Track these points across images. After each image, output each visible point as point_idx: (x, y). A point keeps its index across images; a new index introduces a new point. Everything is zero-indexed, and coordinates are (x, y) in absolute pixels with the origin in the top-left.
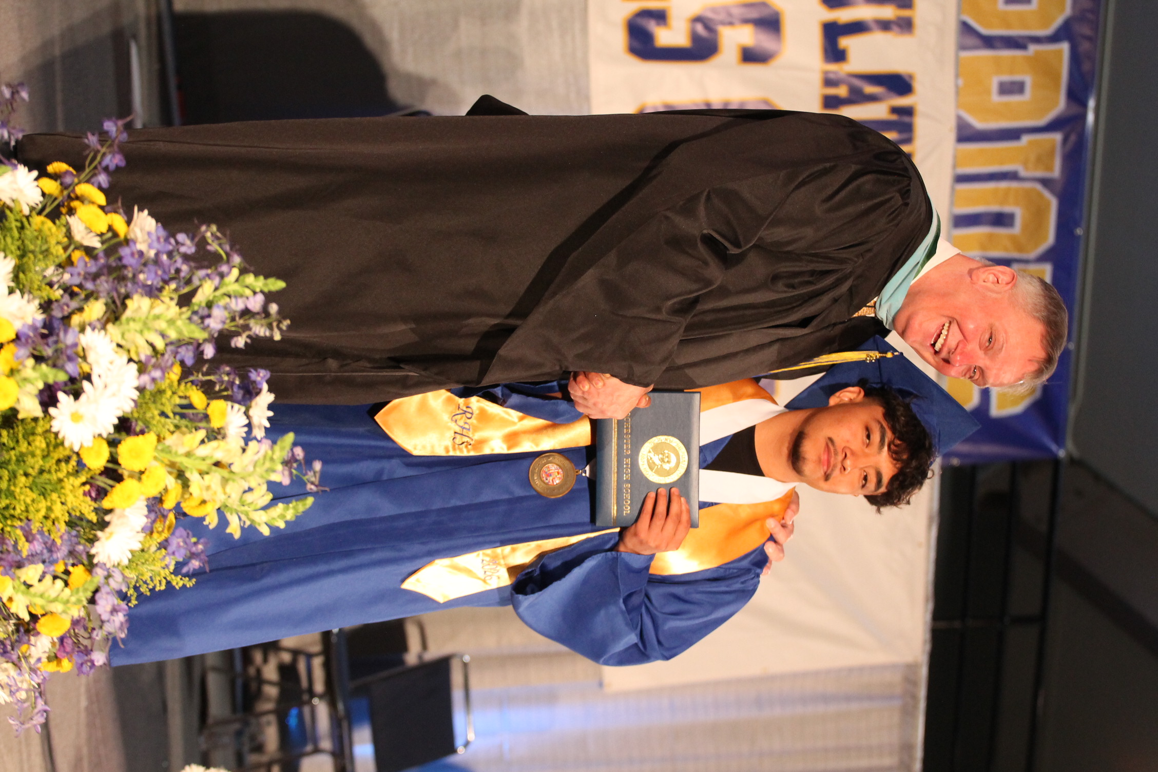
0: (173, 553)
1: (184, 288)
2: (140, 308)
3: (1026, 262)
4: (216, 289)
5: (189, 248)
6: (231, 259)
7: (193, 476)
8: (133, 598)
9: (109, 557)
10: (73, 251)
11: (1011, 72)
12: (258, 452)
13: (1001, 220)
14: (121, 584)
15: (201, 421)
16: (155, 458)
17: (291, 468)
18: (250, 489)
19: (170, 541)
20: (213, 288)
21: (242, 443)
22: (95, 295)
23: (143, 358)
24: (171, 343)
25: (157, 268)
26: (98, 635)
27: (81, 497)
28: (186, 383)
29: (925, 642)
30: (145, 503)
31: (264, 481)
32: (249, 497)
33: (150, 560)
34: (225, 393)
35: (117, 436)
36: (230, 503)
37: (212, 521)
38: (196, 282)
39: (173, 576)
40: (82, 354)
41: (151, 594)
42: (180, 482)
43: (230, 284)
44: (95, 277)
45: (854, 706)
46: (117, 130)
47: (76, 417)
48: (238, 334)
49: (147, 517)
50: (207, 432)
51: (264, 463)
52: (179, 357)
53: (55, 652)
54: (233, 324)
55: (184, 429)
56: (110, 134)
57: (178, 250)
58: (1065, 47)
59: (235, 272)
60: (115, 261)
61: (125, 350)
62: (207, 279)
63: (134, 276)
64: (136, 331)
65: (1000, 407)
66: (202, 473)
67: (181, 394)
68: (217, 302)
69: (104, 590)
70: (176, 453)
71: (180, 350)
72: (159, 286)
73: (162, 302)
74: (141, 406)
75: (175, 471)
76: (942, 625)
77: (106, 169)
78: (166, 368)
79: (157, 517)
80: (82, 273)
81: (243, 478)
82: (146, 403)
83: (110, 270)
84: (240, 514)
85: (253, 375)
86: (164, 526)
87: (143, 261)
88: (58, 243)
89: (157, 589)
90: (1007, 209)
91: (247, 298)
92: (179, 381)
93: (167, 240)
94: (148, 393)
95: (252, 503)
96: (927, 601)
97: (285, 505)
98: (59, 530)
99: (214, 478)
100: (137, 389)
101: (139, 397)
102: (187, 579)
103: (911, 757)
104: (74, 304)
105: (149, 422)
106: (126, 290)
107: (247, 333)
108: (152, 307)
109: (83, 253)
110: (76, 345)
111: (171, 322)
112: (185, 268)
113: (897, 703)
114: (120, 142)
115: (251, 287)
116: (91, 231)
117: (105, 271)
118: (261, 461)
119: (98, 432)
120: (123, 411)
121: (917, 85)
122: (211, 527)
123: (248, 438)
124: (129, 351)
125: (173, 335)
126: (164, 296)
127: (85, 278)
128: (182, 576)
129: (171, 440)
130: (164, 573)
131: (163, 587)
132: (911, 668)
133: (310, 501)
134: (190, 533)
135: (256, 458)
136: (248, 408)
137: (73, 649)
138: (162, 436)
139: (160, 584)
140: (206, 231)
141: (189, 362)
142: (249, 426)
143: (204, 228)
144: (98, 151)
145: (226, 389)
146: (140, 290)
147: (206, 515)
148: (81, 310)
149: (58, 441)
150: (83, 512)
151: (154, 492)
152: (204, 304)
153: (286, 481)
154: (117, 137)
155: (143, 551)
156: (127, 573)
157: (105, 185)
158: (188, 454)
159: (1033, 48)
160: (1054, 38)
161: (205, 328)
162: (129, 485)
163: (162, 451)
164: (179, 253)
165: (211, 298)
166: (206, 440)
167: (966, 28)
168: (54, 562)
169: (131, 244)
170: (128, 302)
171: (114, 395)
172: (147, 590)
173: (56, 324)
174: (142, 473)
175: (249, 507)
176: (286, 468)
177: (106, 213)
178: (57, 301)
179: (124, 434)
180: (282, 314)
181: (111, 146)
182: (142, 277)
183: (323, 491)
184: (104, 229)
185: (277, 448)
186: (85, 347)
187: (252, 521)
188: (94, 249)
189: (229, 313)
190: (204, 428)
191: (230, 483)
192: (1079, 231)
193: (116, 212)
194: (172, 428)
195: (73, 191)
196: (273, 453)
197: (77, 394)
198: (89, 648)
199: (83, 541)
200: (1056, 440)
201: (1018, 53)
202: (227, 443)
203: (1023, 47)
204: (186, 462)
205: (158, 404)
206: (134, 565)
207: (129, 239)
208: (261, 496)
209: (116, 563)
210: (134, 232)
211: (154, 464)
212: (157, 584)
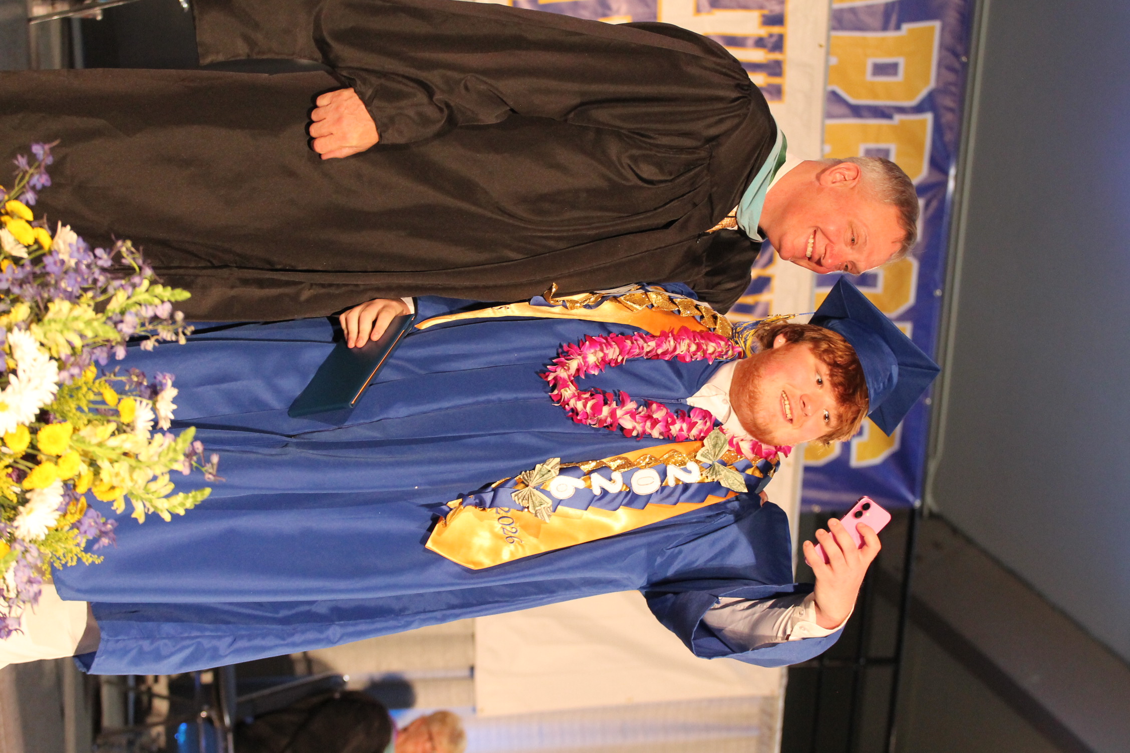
0: (85, 533)
1: (99, 296)
2: (60, 310)
4: (129, 298)
5: (106, 261)
6: (143, 271)
7: (104, 464)
8: (47, 572)
9: (27, 533)
10: (3, 260)
11: (877, 140)
12: (163, 444)
14: (37, 559)
15: (113, 415)
16: (71, 447)
17: (191, 459)
18: (155, 478)
19: (82, 521)
20: (126, 296)
21: (149, 435)
22: (21, 299)
23: (63, 357)
24: (88, 345)
25: (77, 275)
27: (5, 478)
28: (100, 382)
30: (61, 486)
31: (166, 470)
32: (153, 486)
33: (64, 539)
34: (134, 393)
35: (37, 425)
36: (135, 490)
37: (120, 507)
38: (111, 291)
39: (83, 553)
40: (8, 351)
42: (92, 469)
43: (141, 293)
44: (21, 283)
45: (714, 736)
46: (45, 153)
48: (146, 338)
49: (63, 497)
50: (118, 425)
51: (168, 454)
52: (94, 357)
54: (143, 329)
55: (96, 422)
56: (38, 156)
57: (96, 263)
58: (928, 117)
59: (146, 283)
60: (40, 269)
61: (47, 348)
62: (121, 288)
63: (56, 282)
64: (57, 331)
65: (860, 458)
66: (112, 462)
67: (95, 390)
68: (129, 309)
69: (23, 563)
70: (89, 443)
71: (95, 351)
72: (78, 295)
73: (80, 307)
74: (60, 400)
75: (88, 460)
77: (33, 188)
78: (84, 366)
79: (71, 499)
80: (10, 279)
81: (148, 467)
82: (64, 397)
83: (35, 276)
84: (144, 501)
86: (76, 508)
87: (65, 268)
89: (69, 564)
91: (156, 306)
92: (95, 380)
93: (85, 251)
94: (66, 388)
95: (156, 491)
97: (186, 494)
99: (123, 466)
100: (56, 384)
101: (58, 391)
102: (96, 556)
105: (66, 415)
106: (49, 296)
107: (155, 337)
109: (12, 263)
111: (88, 324)
112: (102, 279)
113: (754, 734)
114: (46, 164)
115: (160, 297)
116: (20, 243)
117: (31, 277)
118: (166, 452)
119: (21, 420)
120: (44, 404)
122: (119, 512)
123: (155, 428)
124: (50, 349)
125: (90, 335)
126: (83, 303)
127: (13, 284)
128: (92, 554)
129: (85, 431)
130: (75, 550)
131: (74, 563)
132: (768, 700)
133: (208, 491)
134: (100, 514)
135: (160, 450)
136: (154, 404)
138: (77, 428)
139: (72, 560)
140: (122, 246)
141: (103, 361)
142: (156, 422)
143: (119, 243)
144: (25, 173)
145: (135, 390)
146: (61, 295)
147: (114, 501)
148: (7, 312)
150: (5, 492)
151: (68, 475)
152: (118, 311)
153: (186, 471)
154: (44, 160)
155: (57, 530)
156: (42, 549)
157: (32, 202)
158: (100, 445)
159: (898, 118)
160: (919, 109)
161: (119, 332)
162: (47, 467)
163: (77, 441)
164: (97, 266)
165: (124, 305)
166: (116, 432)
167: (834, 97)
169: (54, 254)
170: (50, 305)
171: (36, 388)
172: (60, 565)
175: (153, 495)
176: (187, 460)
177: (33, 227)
179: (43, 424)
180: (187, 321)
181: (39, 167)
182: (63, 285)
183: (219, 480)
184: (31, 242)
185: (180, 440)
186: (12, 344)
187: (156, 507)
188: (21, 259)
189: (140, 319)
190: (115, 421)
191: (137, 470)
192: (938, 293)
193: (41, 227)
194: (86, 422)
195: (4, 207)
196: (176, 445)
198: (8, 615)
199: (3, 521)
200: (913, 491)
201: (884, 122)
202: (135, 435)
203: (889, 116)
204: (98, 451)
205: (75, 399)
206: (49, 542)
207: (52, 249)
208: (164, 485)
209: (34, 538)
210: (57, 243)
211: (69, 451)
212: (69, 560)
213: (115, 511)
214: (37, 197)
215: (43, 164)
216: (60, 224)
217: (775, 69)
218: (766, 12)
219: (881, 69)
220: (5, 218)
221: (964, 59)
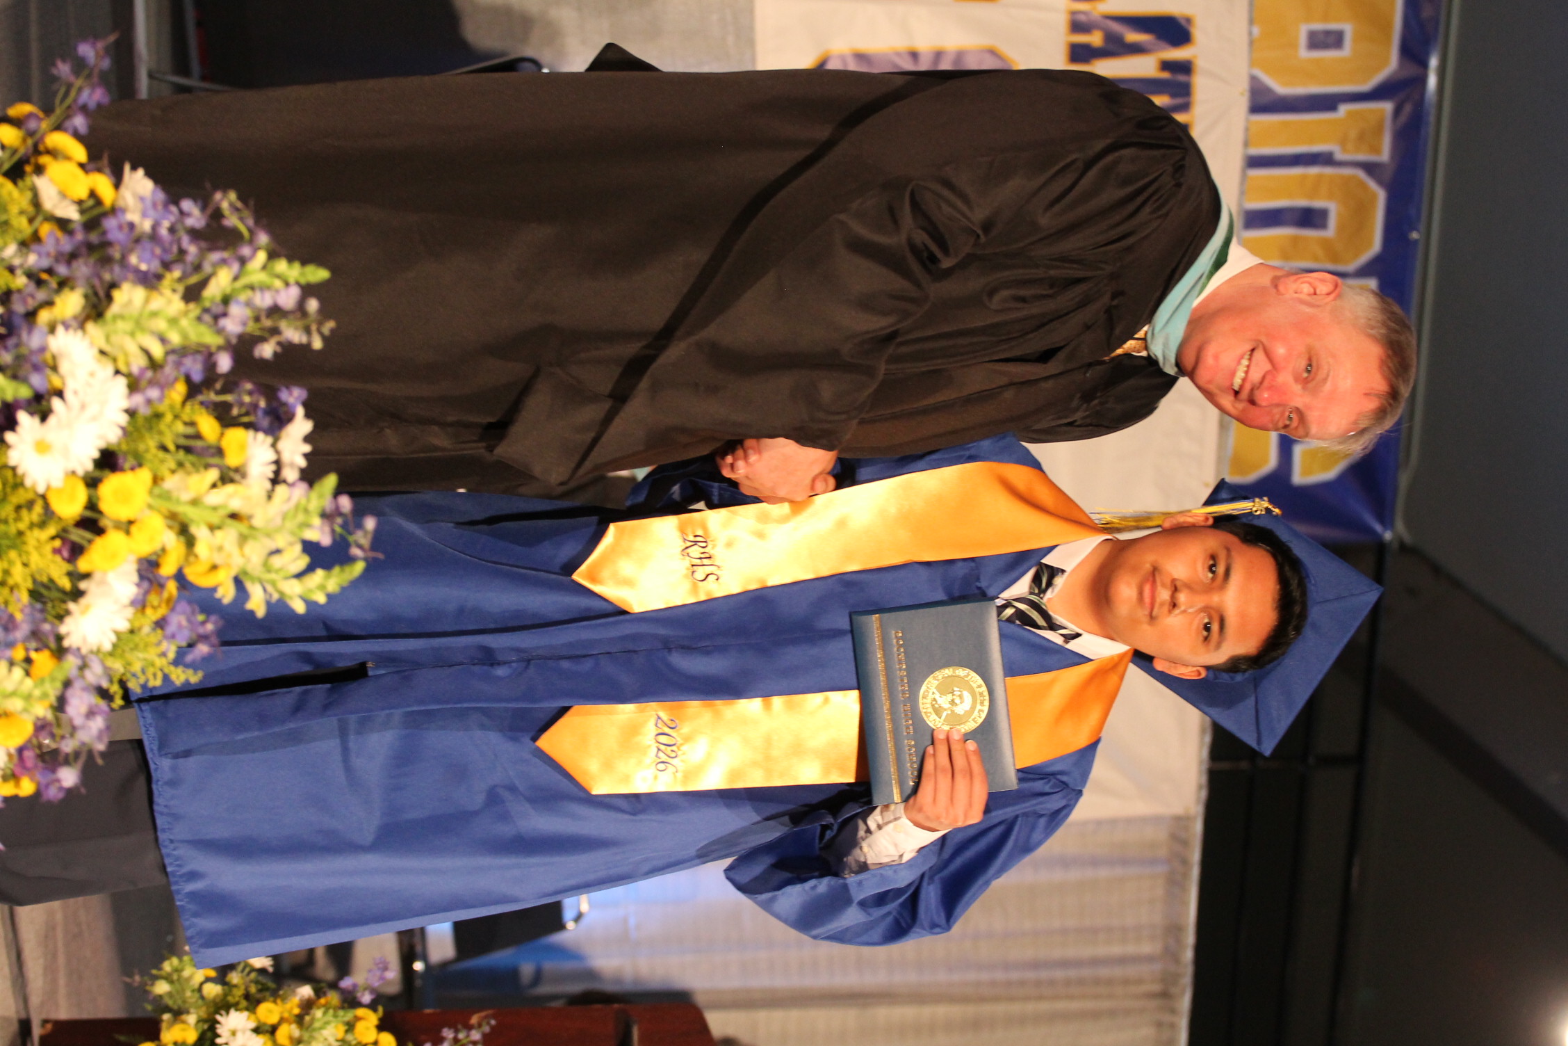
0: (173, 636)
1: (191, 275)
2: (130, 302)
4: (236, 278)
5: (198, 219)
6: (255, 237)
7: (200, 531)
8: (118, 697)
9: (84, 640)
10: (41, 223)
12: (289, 499)
13: (1309, 218)
14: (101, 677)
15: (213, 455)
16: (150, 507)
17: (333, 523)
18: (278, 551)
19: (168, 619)
20: (230, 277)
21: (268, 485)
22: (70, 283)
23: (135, 370)
24: (174, 351)
25: (154, 245)
26: (68, 746)
27: (50, 556)
28: (193, 405)
29: (1200, 787)
30: (135, 566)
31: (295, 540)
32: (276, 561)
33: (142, 645)
34: (246, 420)
35: (98, 474)
36: (249, 569)
37: (227, 593)
38: (207, 268)
39: (172, 668)
40: (50, 361)
42: (182, 539)
43: (253, 272)
44: (72, 257)
45: (1103, 873)
46: (98, 54)
47: (42, 447)
48: (262, 339)
49: (138, 585)
50: (221, 471)
51: (295, 516)
52: (183, 370)
53: (11, 766)
54: (258, 325)
55: (189, 467)
57: (183, 223)
59: (262, 256)
60: (97, 236)
61: (110, 358)
62: (223, 264)
63: (123, 257)
64: (125, 333)
65: (1306, 472)
66: (213, 528)
67: (186, 418)
68: (236, 296)
69: (78, 685)
70: (178, 502)
71: (184, 360)
72: (157, 273)
73: (161, 294)
74: (132, 435)
75: (177, 526)
76: (1224, 766)
77: (84, 109)
78: (166, 384)
79: (151, 586)
80: (53, 252)
81: (269, 535)
82: (139, 432)
83: (91, 248)
84: (265, 584)
85: (284, 395)
86: (161, 597)
87: (134, 236)
88: (22, 212)
90: (1318, 204)
91: (277, 291)
92: (184, 403)
93: (165, 206)
94: (141, 417)
95: (281, 569)
96: (1203, 732)
97: (327, 572)
98: (19, 600)
99: (228, 536)
100: (127, 412)
101: (129, 423)
102: (190, 672)
103: (1179, 941)
104: (41, 295)
105: (142, 457)
106: (111, 277)
107: (276, 338)
108: (147, 301)
109: (55, 227)
110: (43, 349)
111: (173, 321)
112: (192, 250)
113: (1161, 869)
115: (282, 277)
116: (67, 197)
117: (84, 250)
118: (293, 512)
119: (71, 467)
120: (107, 442)
121: (1197, 33)
122: (225, 602)
123: (276, 480)
124: (115, 360)
125: (175, 338)
126: (164, 287)
127: (57, 260)
128: (185, 667)
129: (172, 482)
130: (160, 662)
131: (158, 682)
132: (1181, 821)
133: (357, 568)
134: (196, 609)
135: (285, 507)
136: (277, 439)
137: (36, 766)
138: (159, 474)
139: (155, 675)
140: (222, 200)
141: (197, 377)
142: (278, 463)
143: (218, 196)
144: (71, 85)
145: (247, 414)
146: (131, 276)
147: (219, 585)
148: (49, 303)
149: (18, 480)
150: (52, 576)
151: (146, 549)
152: (218, 298)
153: (326, 541)
155: (132, 632)
156: (110, 662)
158: (195, 502)
161: (220, 331)
162: (114, 538)
163: (160, 496)
164: (183, 227)
165: (228, 291)
168: (11, 645)
169: (119, 214)
170: (117, 294)
171: (94, 419)
172: (137, 686)
173: (18, 321)
175: (277, 574)
176: (327, 523)
177: (87, 173)
178: (19, 291)
179: (107, 472)
180: (324, 313)
182: (133, 259)
183: (375, 557)
184: (83, 193)
185: (313, 495)
186: (55, 352)
187: (281, 593)
188: (71, 221)
189: (252, 311)
190: (216, 465)
191: (250, 541)
192: (1415, 235)
193: (99, 170)
194: (173, 465)
195: (42, 141)
196: (308, 500)
197: (44, 416)
199: (50, 618)
200: (1381, 518)
202: (247, 486)
204: (191, 512)
205: (154, 432)
206: (119, 651)
207: (116, 207)
208: (296, 560)
209: (95, 649)
210: (124, 198)
211: (148, 512)
212: (151, 677)
213: (219, 600)
216: (127, 167)
220: (44, 160)
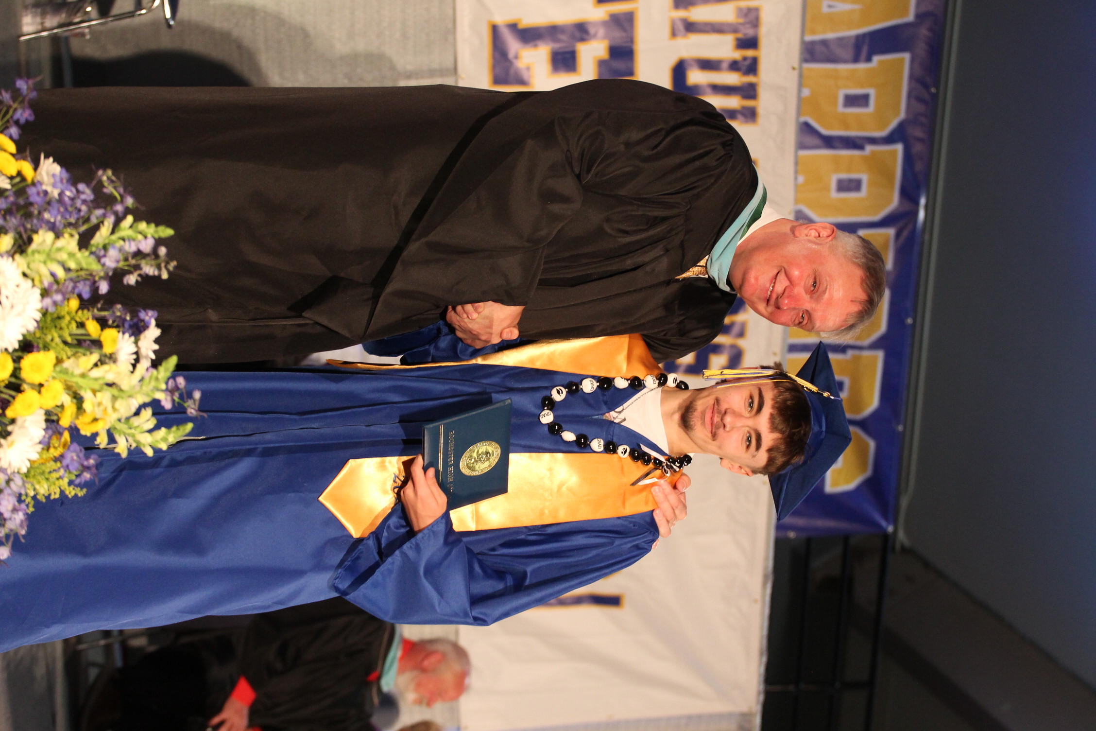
0: (67, 468)
1: (83, 225)
2: (44, 241)
3: (860, 348)
4: (113, 231)
5: (88, 195)
6: (125, 202)
7: (87, 395)
9: (10, 464)
11: (849, 170)
14: (20, 487)
15: (95, 346)
16: (54, 378)
17: (174, 395)
18: (137, 413)
19: (65, 454)
20: (109, 231)
21: (131, 368)
22: (4, 230)
23: (46, 284)
24: (71, 280)
25: (59, 205)
28: (83, 313)
29: (759, 693)
30: (43, 417)
31: (147, 400)
32: (135, 421)
33: (48, 470)
34: (118, 329)
36: (118, 424)
37: (102, 441)
38: (94, 220)
41: (46, 501)
42: (75, 401)
43: (125, 229)
44: (5, 214)
46: (28, 89)
48: (130, 272)
49: (44, 430)
50: (101, 356)
52: (77, 291)
54: (127, 263)
55: (80, 354)
56: (22, 91)
57: (79, 197)
58: (899, 148)
59: (130, 218)
60: (23, 200)
61: (30, 279)
63: (40, 213)
64: (40, 261)
65: (834, 484)
67: (78, 320)
68: (112, 244)
69: (6, 492)
70: (72, 374)
71: (78, 285)
72: (61, 227)
73: (64, 238)
74: (43, 328)
75: (71, 393)
76: (777, 688)
77: (17, 123)
78: (67, 295)
79: (54, 433)
81: (130, 396)
82: (48, 326)
83: (19, 208)
84: (127, 436)
85: (142, 315)
86: (60, 442)
87: (47, 199)
89: (52, 497)
91: (140, 242)
92: (77, 312)
93: (68, 181)
94: (50, 317)
95: (138, 427)
96: (761, 654)
99: (105, 396)
100: (41, 311)
101: (41, 320)
102: (79, 489)
105: (49, 344)
106: (32, 226)
107: (138, 272)
111: (71, 256)
112: (84, 208)
114: (29, 99)
115: (143, 233)
116: (3, 175)
117: (14, 208)
118: (148, 381)
119: (4, 346)
120: (28, 331)
122: (102, 446)
123: (137, 360)
124: (33, 280)
125: (73, 266)
126: (67, 236)
128: (75, 487)
129: (69, 363)
130: (59, 483)
131: (57, 496)
132: (746, 716)
133: (190, 426)
134: (83, 449)
136: (137, 340)
138: (60, 357)
140: (103, 175)
141: (86, 295)
142: (137, 353)
143: (100, 173)
144: (9, 107)
145: (117, 327)
146: (44, 225)
147: (97, 434)
151: (50, 404)
152: (101, 246)
153: (168, 405)
154: (27, 95)
155: (40, 464)
156: (25, 479)
157: (15, 136)
158: (83, 376)
159: (869, 148)
160: (889, 140)
161: (102, 265)
162: (29, 396)
163: (61, 372)
164: (80, 199)
165: (107, 241)
167: (806, 129)
169: (38, 186)
170: (36, 238)
171: (19, 314)
172: (43, 497)
174: (41, 385)
175: (136, 430)
176: (169, 393)
177: (17, 160)
179: (26, 354)
180: (170, 256)
181: (22, 102)
182: (46, 216)
183: (201, 416)
184: (14, 173)
185: (161, 369)
187: (138, 443)
188: (6, 190)
189: (123, 254)
190: (97, 352)
191: (120, 401)
192: (909, 321)
193: (24, 159)
194: (70, 353)
196: (156, 374)
200: (885, 516)
201: (856, 153)
202: (117, 366)
203: (860, 147)
204: (81, 381)
205: (58, 330)
206: (32, 473)
207: (36, 181)
208: (147, 419)
209: (16, 470)
210: (41, 174)
211: (52, 381)
212: (53, 493)
213: (98, 445)
214: (20, 132)
215: (27, 99)
217: (749, 92)
218: (740, 36)
219: (852, 101)
221: (933, 90)
